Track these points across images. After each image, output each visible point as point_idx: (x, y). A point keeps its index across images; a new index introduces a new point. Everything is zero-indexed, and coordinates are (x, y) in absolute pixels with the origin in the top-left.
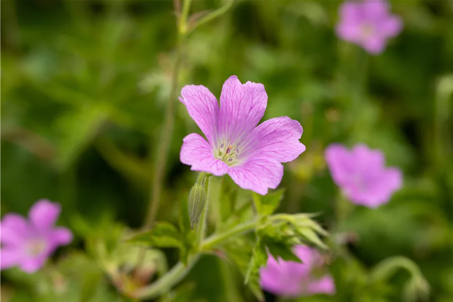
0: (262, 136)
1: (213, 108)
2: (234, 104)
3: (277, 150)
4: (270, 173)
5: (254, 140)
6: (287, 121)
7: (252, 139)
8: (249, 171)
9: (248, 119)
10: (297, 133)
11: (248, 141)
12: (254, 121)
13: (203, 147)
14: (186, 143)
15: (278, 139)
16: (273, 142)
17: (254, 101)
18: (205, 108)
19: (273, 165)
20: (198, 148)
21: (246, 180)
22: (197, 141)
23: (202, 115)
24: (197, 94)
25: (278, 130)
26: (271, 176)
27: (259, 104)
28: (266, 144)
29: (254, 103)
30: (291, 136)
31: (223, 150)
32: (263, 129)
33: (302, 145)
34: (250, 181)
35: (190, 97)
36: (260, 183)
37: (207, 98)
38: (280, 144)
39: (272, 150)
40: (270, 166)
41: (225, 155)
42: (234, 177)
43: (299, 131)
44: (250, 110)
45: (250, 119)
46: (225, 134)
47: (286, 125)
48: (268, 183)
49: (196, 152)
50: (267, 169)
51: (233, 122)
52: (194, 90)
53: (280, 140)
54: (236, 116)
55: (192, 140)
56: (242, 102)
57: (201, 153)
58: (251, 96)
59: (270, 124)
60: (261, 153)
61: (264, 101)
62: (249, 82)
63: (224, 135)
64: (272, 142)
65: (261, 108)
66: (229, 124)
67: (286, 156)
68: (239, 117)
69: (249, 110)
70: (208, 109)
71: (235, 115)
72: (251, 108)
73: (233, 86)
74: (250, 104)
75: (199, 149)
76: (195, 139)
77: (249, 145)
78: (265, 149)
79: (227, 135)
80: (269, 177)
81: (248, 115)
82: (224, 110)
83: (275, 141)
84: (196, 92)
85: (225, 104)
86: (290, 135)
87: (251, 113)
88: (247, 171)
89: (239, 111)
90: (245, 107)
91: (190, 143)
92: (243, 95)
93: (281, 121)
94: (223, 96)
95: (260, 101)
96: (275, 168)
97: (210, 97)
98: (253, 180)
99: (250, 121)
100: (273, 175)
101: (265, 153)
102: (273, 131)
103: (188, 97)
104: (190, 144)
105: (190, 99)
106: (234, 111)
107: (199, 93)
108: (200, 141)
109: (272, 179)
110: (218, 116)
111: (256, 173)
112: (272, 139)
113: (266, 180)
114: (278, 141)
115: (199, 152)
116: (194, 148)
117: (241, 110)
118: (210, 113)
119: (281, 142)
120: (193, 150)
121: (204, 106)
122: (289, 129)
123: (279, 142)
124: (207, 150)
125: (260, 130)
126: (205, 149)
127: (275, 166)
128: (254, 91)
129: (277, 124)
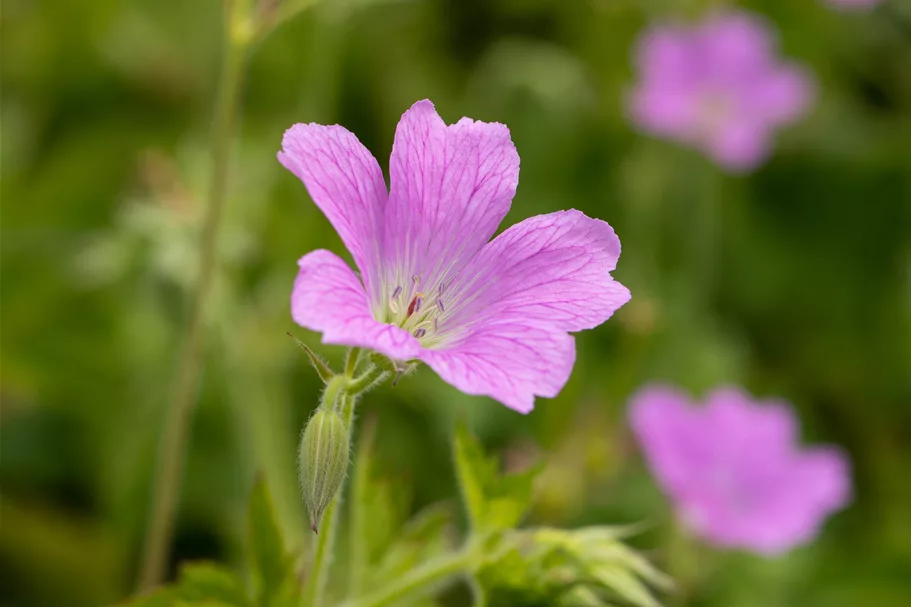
0: (507, 267)
1: (370, 188)
2: (428, 179)
3: (552, 300)
4: (538, 356)
5: (484, 279)
6: (575, 222)
7: (477, 276)
8: (476, 355)
9: (467, 219)
10: (605, 255)
11: (468, 281)
12: (483, 224)
13: (350, 289)
14: (304, 272)
15: (551, 272)
16: (538, 281)
17: (483, 170)
18: (350, 187)
19: (543, 336)
20: (336, 288)
21: (472, 374)
22: (332, 269)
23: (341, 206)
24: (325, 149)
25: (553, 247)
26: (540, 366)
27: (496, 180)
28: (518, 288)
29: (481, 176)
30: (589, 262)
31: (399, 308)
32: (510, 247)
33: (619, 286)
34: (482, 377)
35: (309, 155)
36: (513, 385)
37: (352, 160)
38: (558, 284)
39: (537, 301)
40: (536, 340)
41: (404, 322)
42: (440, 367)
43: (609, 249)
44: (472, 195)
45: (471, 222)
46: (404, 261)
47: (574, 232)
48: (535, 383)
49: (331, 297)
50: (529, 348)
51: (426, 230)
52: (317, 137)
53: (559, 275)
54: (433, 213)
55: (320, 266)
56: (449, 175)
57: (345, 304)
58: (472, 159)
59: (529, 233)
60: (506, 312)
61: (509, 171)
62: (465, 121)
63: (399, 262)
64: (535, 280)
65: (503, 188)
66: (415, 233)
67: (577, 316)
68: (442, 215)
69: (469, 194)
70: (357, 189)
71: (429, 209)
72: (475, 190)
73: (424, 128)
74: (472, 180)
75: (339, 292)
76: (328, 265)
77: (470, 293)
78: (517, 300)
79: (407, 264)
80: (535, 369)
81: (465, 211)
82: (401, 193)
83: (543, 278)
84: (323, 142)
85: (403, 177)
86: (587, 259)
87: (475, 203)
88: (472, 357)
89: (440, 198)
90: (456, 189)
91: (315, 273)
92: (450, 156)
93: (560, 223)
94: (398, 153)
95: (499, 171)
96: (550, 344)
97: (363, 159)
98: (489, 376)
99: (473, 226)
100: (546, 362)
101: (519, 309)
102: (537, 249)
103: (302, 155)
104: (316, 277)
105: (308, 161)
106: (426, 199)
107: (332, 145)
108: (340, 272)
109: (545, 372)
110: (383, 210)
111: (495, 361)
112: (534, 272)
113: (528, 375)
114: (551, 279)
115: (339, 300)
116: (326, 288)
117: (447, 197)
118: (361, 201)
119: (561, 279)
120: (326, 292)
121: (345, 182)
122: (582, 244)
123: (555, 281)
124: (359, 298)
125: (503, 247)
126: (354, 296)
127: (549, 339)
128: (482, 144)
129: (550, 232)
